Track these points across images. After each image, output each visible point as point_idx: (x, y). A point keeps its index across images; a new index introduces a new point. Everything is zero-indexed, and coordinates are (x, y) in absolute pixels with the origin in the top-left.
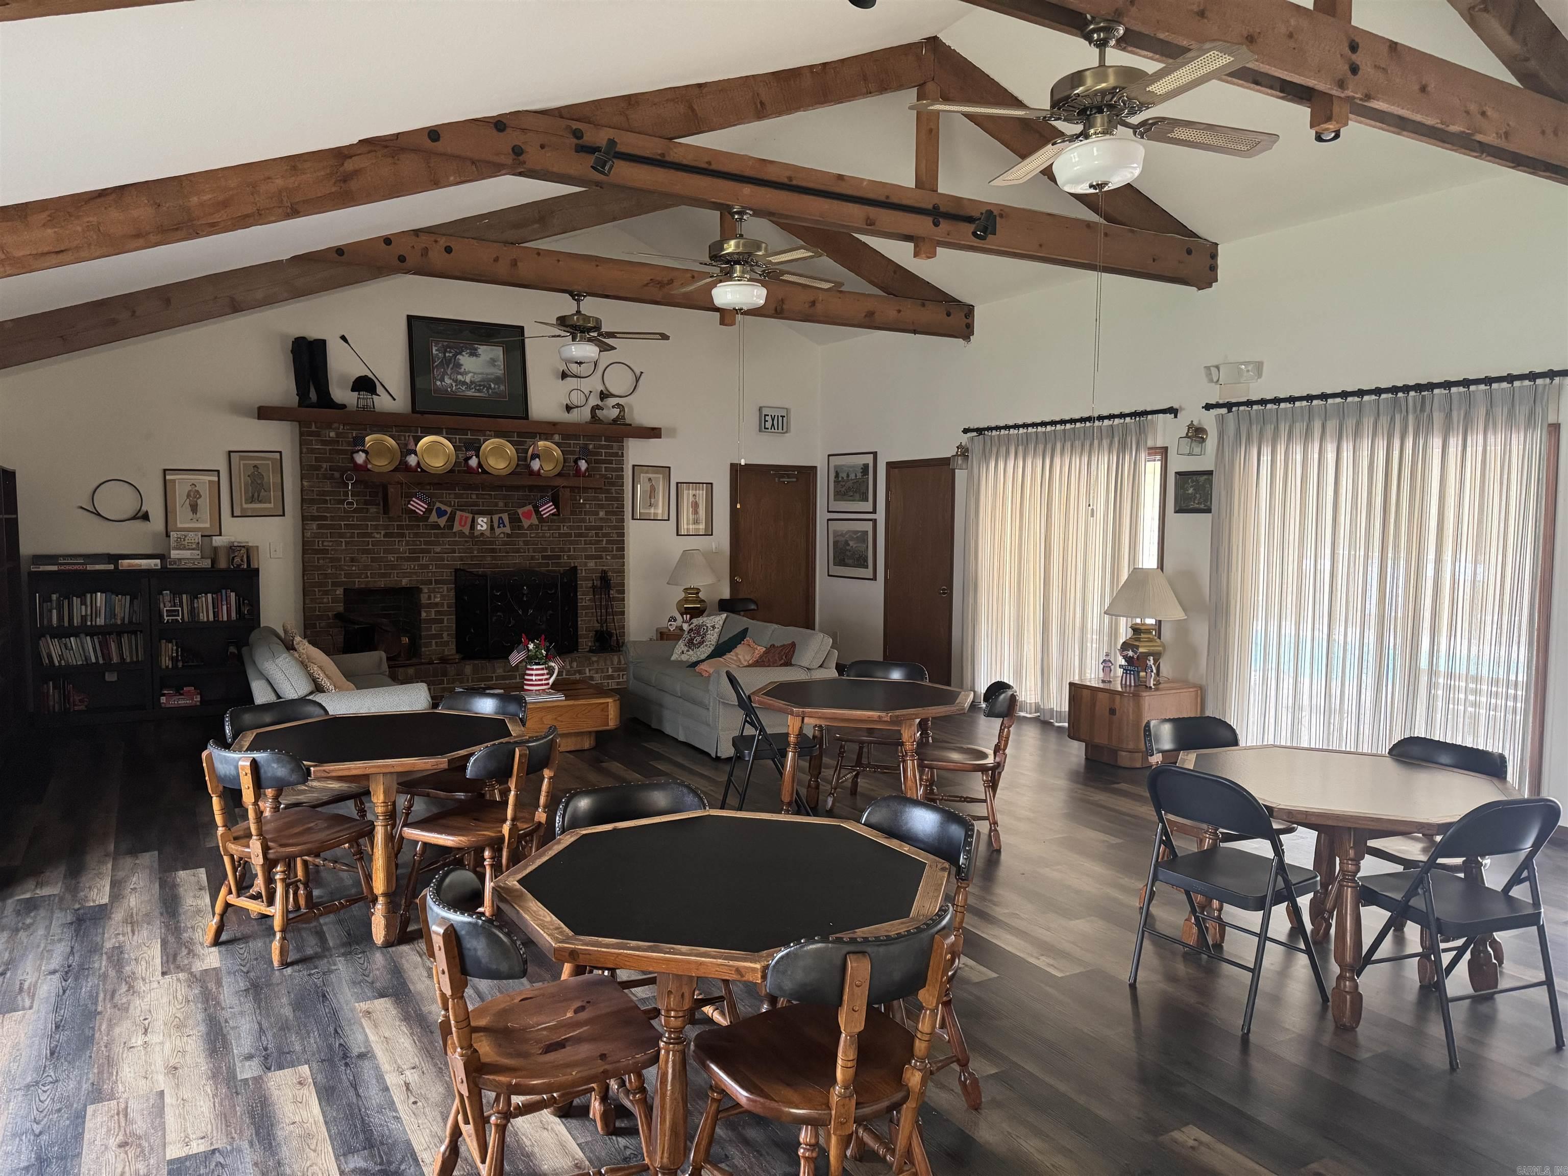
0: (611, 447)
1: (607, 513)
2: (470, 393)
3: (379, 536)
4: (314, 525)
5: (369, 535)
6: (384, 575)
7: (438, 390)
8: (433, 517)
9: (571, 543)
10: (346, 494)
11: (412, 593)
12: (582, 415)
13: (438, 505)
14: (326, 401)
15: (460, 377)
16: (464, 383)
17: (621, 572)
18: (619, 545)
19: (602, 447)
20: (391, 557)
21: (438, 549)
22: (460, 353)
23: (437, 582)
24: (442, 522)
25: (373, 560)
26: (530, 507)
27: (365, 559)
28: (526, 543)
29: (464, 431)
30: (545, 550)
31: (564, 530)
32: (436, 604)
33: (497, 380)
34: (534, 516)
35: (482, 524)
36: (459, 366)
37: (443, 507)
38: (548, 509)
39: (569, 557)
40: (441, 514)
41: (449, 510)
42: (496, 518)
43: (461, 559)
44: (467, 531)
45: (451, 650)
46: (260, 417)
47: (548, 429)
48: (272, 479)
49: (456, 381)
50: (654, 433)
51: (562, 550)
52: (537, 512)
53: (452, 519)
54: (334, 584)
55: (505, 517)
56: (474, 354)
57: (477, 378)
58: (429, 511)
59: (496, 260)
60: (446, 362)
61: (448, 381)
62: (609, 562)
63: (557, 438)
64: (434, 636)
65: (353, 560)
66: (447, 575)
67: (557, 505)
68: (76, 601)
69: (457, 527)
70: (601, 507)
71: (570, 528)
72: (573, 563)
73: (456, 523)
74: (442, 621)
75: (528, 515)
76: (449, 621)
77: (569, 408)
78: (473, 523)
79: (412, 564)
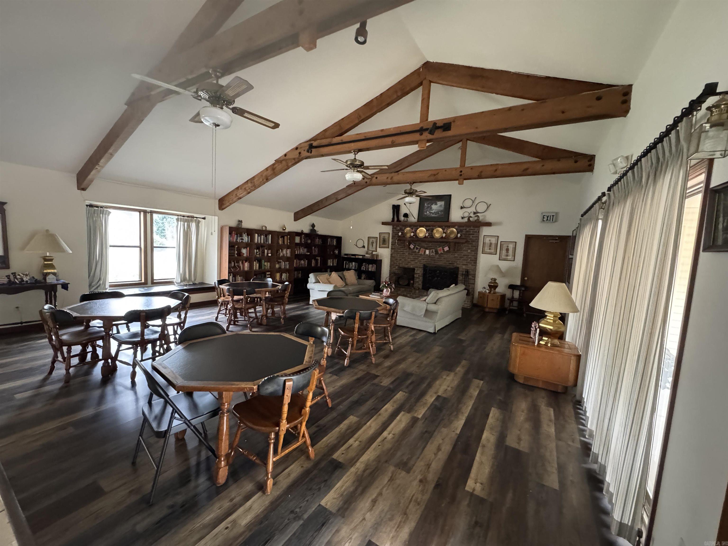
0: (475, 230)
1: (471, 251)
2: (433, 216)
3: (407, 254)
4: (393, 250)
5: (405, 254)
6: (407, 264)
7: (425, 215)
8: (415, 250)
9: (458, 260)
10: (395, 243)
11: (414, 269)
12: (466, 220)
13: (417, 246)
14: (398, 220)
15: (431, 211)
16: (432, 213)
17: (475, 270)
18: (475, 261)
19: (472, 229)
20: (409, 260)
21: (420, 258)
22: (432, 204)
23: (419, 267)
24: (417, 251)
25: (405, 260)
26: (441, 248)
27: (403, 260)
28: (444, 259)
29: (429, 226)
30: (449, 261)
31: (456, 255)
32: (418, 273)
33: (441, 211)
34: (442, 251)
35: (427, 252)
36: (431, 208)
37: (418, 247)
38: (446, 249)
39: (457, 264)
40: (417, 248)
41: (419, 248)
42: (431, 250)
43: (426, 262)
44: (423, 254)
45: (421, 287)
46: (382, 224)
47: (454, 225)
48: (387, 240)
49: (430, 212)
50: (489, 224)
51: (454, 262)
52: (443, 250)
53: (419, 251)
54: (396, 265)
55: (434, 250)
56: (436, 204)
57: (436, 211)
58: (414, 248)
59: (387, 178)
60: (428, 207)
61: (428, 212)
62: (470, 267)
63: (456, 227)
64: (417, 282)
65: (400, 260)
66: (422, 266)
67: (449, 248)
68: (350, 263)
69: (420, 253)
70: (469, 249)
71: (458, 255)
72: (458, 266)
73: (420, 252)
74: (419, 278)
75: (440, 250)
76: (421, 278)
77: (462, 218)
78: (425, 252)
79: (413, 262)
